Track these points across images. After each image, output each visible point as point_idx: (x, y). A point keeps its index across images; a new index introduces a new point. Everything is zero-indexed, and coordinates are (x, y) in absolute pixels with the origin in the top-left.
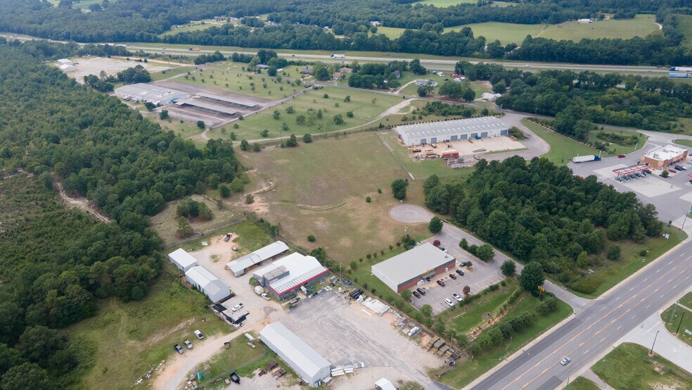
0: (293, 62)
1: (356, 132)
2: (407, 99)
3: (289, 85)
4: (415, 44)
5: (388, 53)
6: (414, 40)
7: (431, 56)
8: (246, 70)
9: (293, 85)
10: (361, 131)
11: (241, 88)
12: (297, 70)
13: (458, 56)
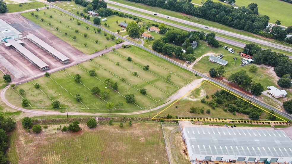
0: (117, 13)
1: (143, 120)
2: (200, 77)
3: (105, 38)
4: (213, 14)
5: (190, 16)
6: (213, 11)
7: (223, 26)
8: (79, 14)
9: (108, 39)
10: (148, 120)
11: (66, 34)
12: (117, 22)
13: (245, 30)
